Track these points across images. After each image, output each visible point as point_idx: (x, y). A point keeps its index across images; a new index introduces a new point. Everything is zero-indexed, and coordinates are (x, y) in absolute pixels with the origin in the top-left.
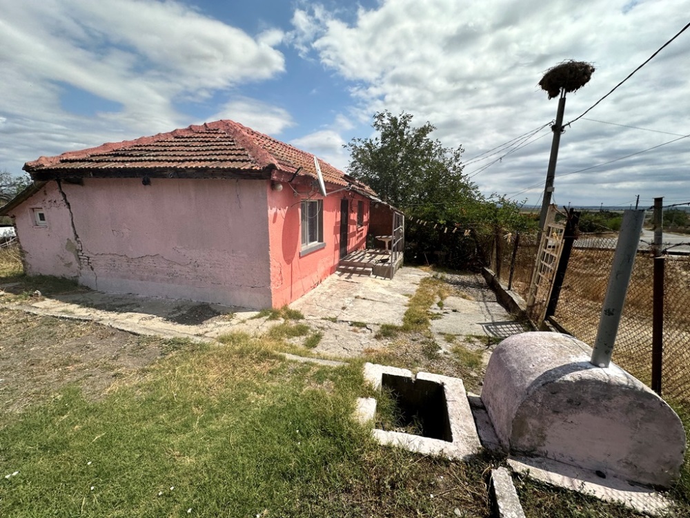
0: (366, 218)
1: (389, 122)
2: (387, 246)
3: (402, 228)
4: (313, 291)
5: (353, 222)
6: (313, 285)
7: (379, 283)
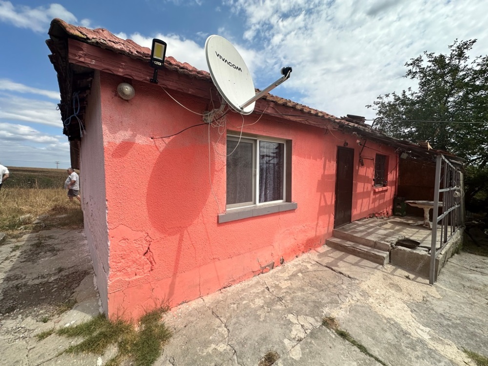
0: (392, 176)
1: (430, 64)
2: (427, 215)
3: (459, 190)
4: (255, 279)
5: (365, 179)
6: (257, 268)
7: (398, 288)
